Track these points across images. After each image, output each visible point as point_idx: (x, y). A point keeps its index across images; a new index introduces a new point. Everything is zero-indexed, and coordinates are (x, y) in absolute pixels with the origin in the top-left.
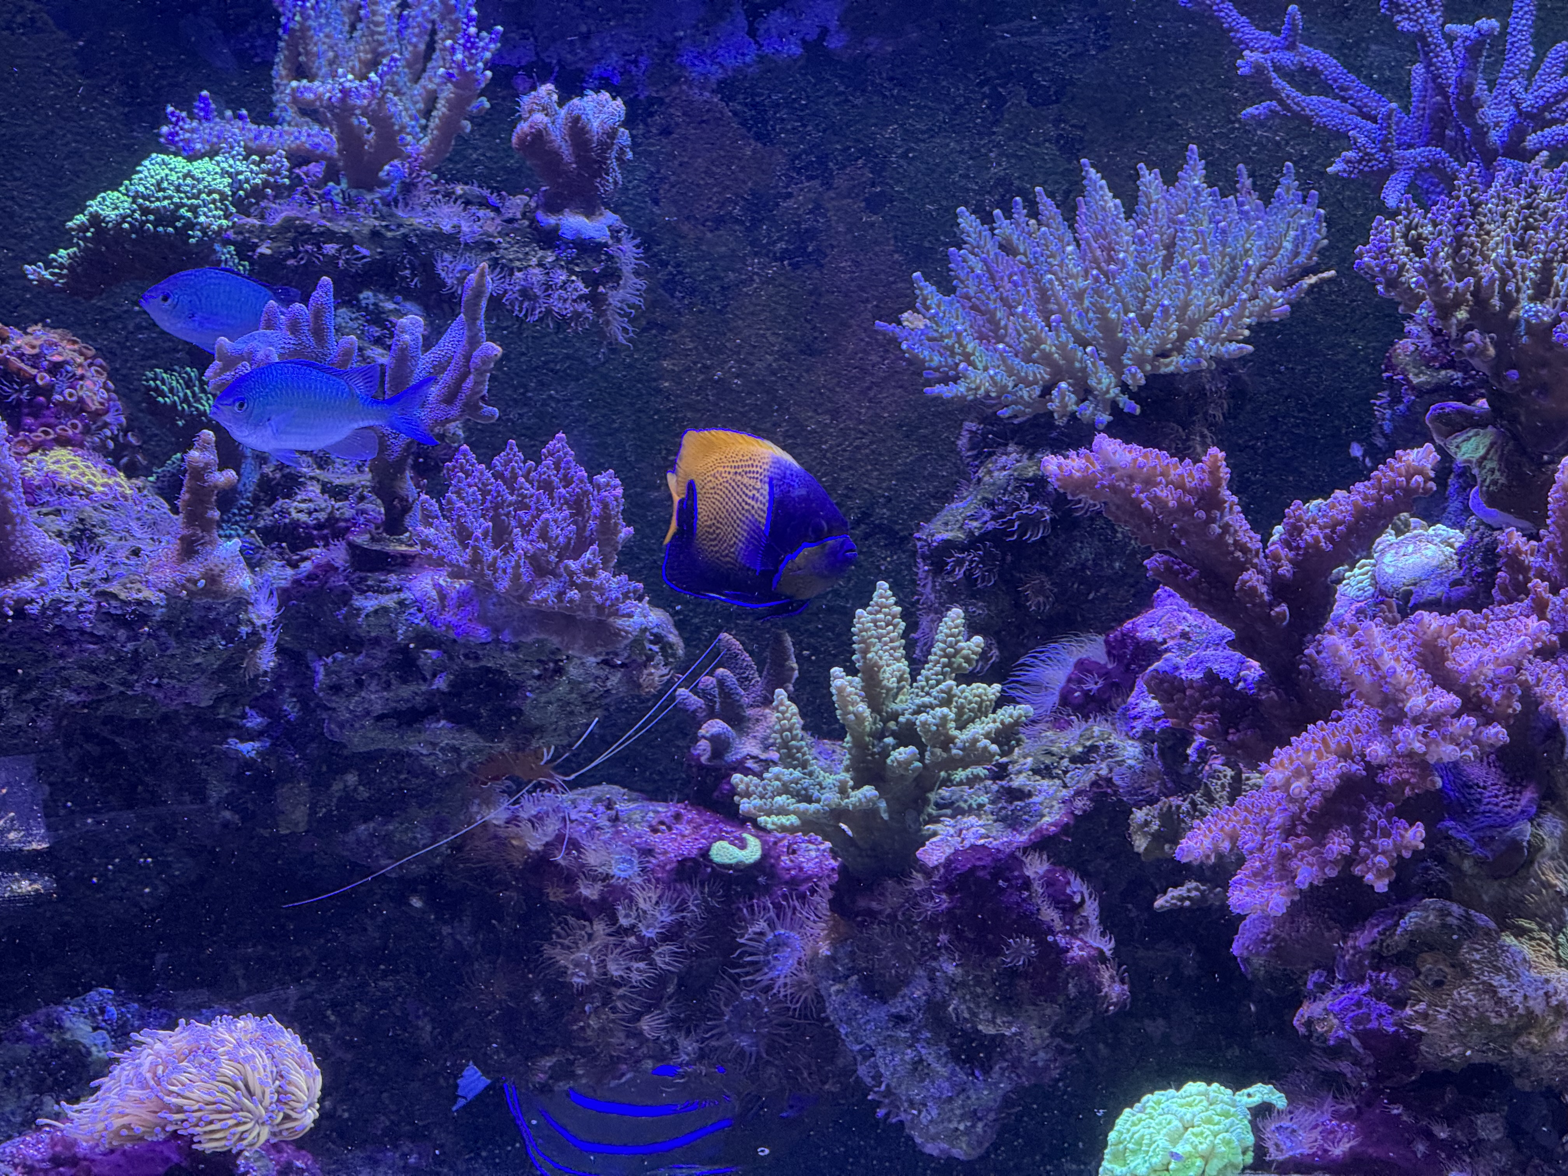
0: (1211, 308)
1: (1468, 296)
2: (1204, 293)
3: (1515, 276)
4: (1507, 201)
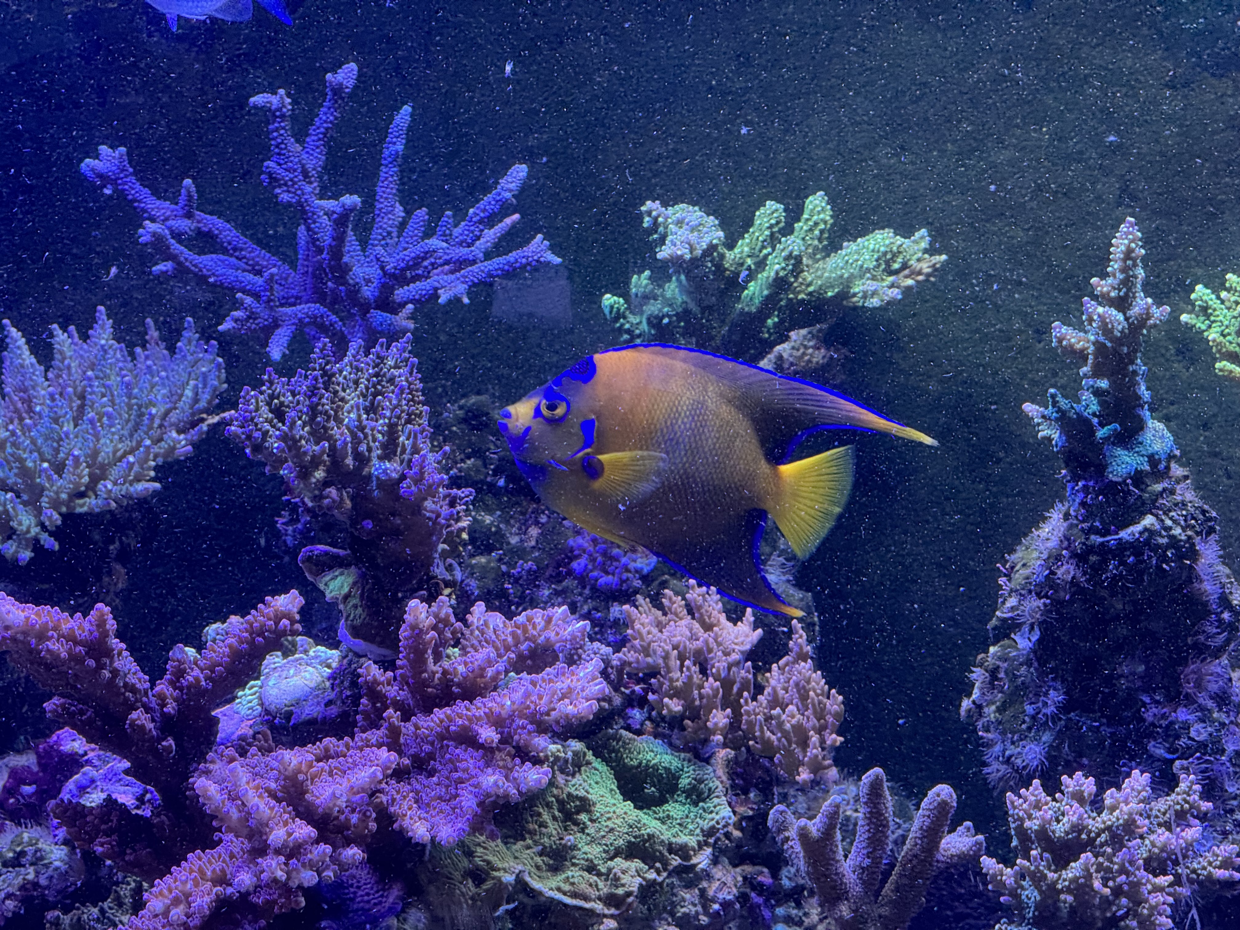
0: (119, 454)
1: (325, 457)
2: (112, 441)
3: (366, 437)
4: (358, 369)
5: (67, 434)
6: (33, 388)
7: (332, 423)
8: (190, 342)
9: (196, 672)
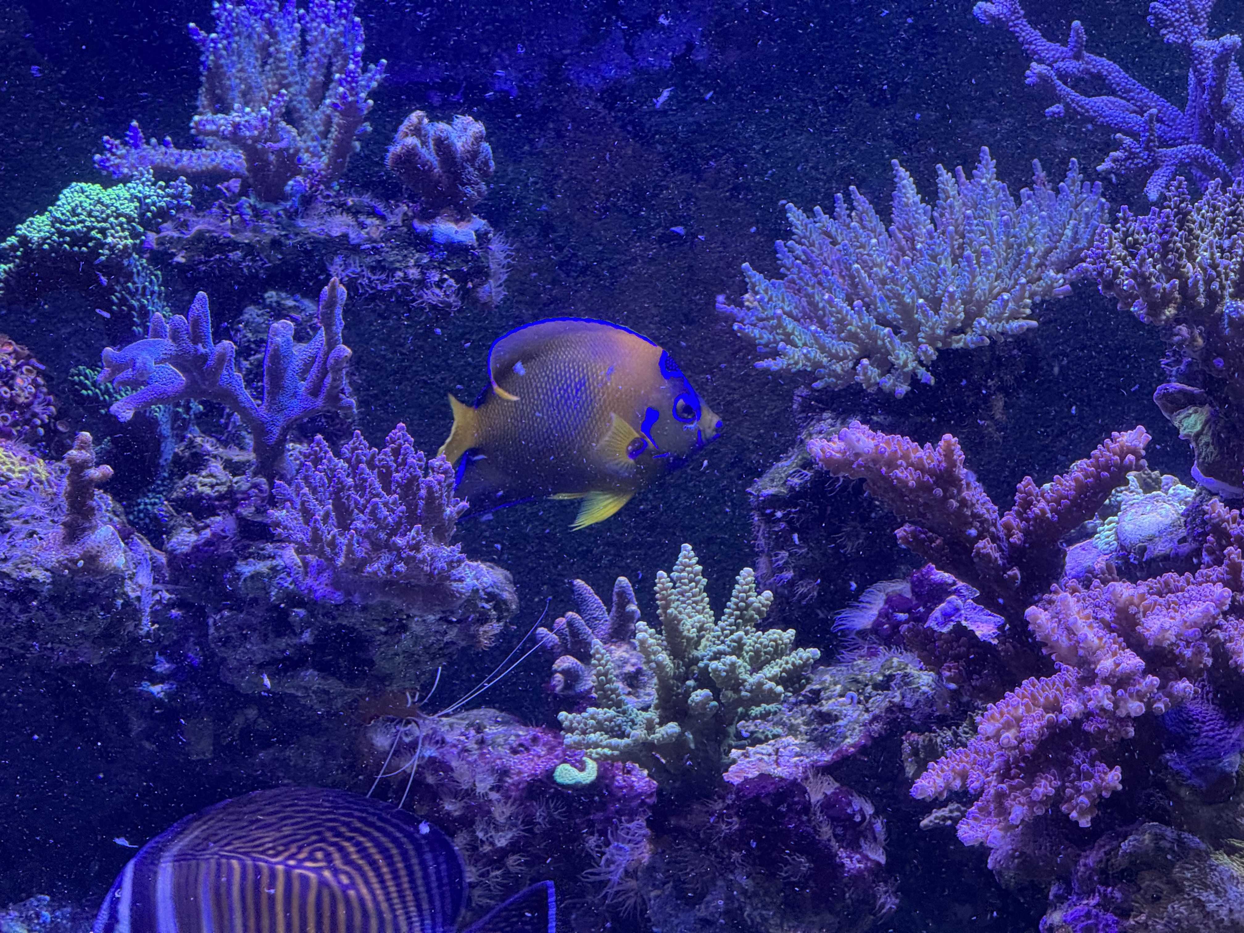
0: (995, 291)
1: (1176, 294)
2: (988, 279)
3: (1219, 275)
4: (1215, 208)
5: (944, 271)
6: (916, 227)
7: (1184, 260)
8: (1074, 182)
9: (1043, 504)
